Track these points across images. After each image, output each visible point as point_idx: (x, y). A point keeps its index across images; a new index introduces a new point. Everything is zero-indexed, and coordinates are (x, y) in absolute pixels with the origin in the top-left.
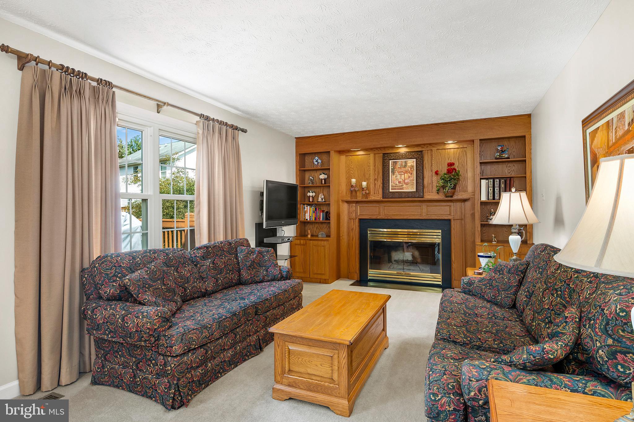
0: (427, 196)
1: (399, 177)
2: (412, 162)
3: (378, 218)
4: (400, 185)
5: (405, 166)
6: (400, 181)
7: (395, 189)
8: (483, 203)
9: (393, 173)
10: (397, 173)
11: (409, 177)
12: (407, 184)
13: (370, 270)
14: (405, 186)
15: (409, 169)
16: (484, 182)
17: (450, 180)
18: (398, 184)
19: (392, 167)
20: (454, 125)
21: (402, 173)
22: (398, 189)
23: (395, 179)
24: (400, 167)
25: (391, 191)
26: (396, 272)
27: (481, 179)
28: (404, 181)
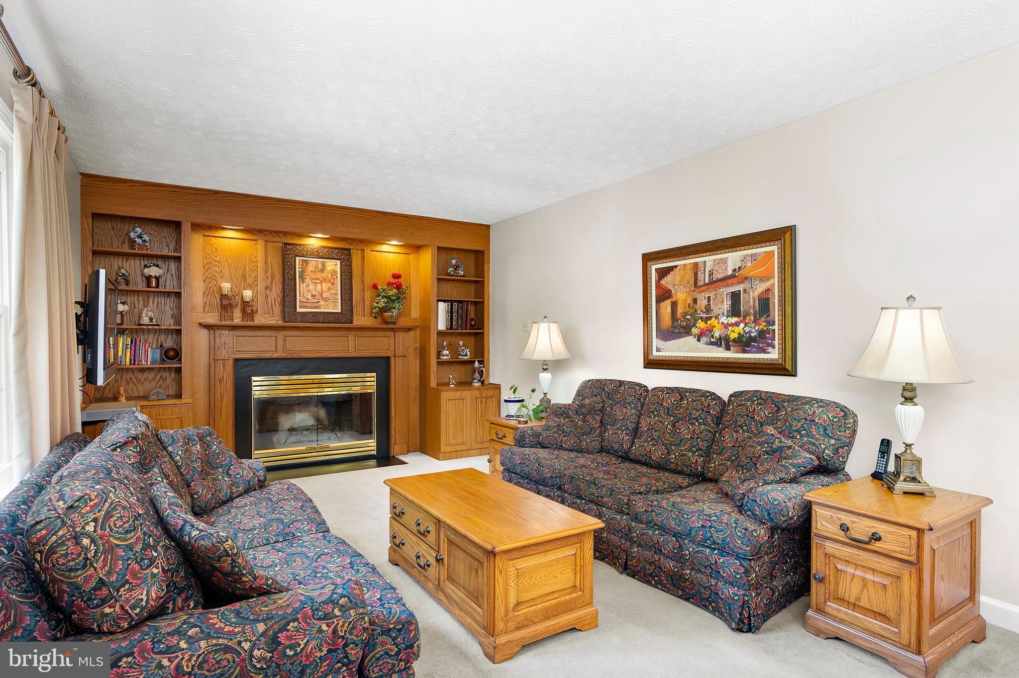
0: (358, 321)
1: (312, 287)
2: (333, 266)
3: (275, 356)
4: (315, 301)
5: (323, 270)
6: (314, 294)
7: (306, 307)
8: (440, 334)
9: (303, 279)
10: (308, 280)
11: (329, 289)
12: (325, 300)
13: (256, 452)
14: (322, 303)
15: (329, 276)
16: (442, 307)
17: (397, 299)
18: (310, 298)
19: (300, 270)
21: (318, 281)
22: (311, 308)
23: (305, 290)
24: (313, 270)
25: (299, 310)
26: (304, 448)
27: (438, 301)
28: (321, 294)
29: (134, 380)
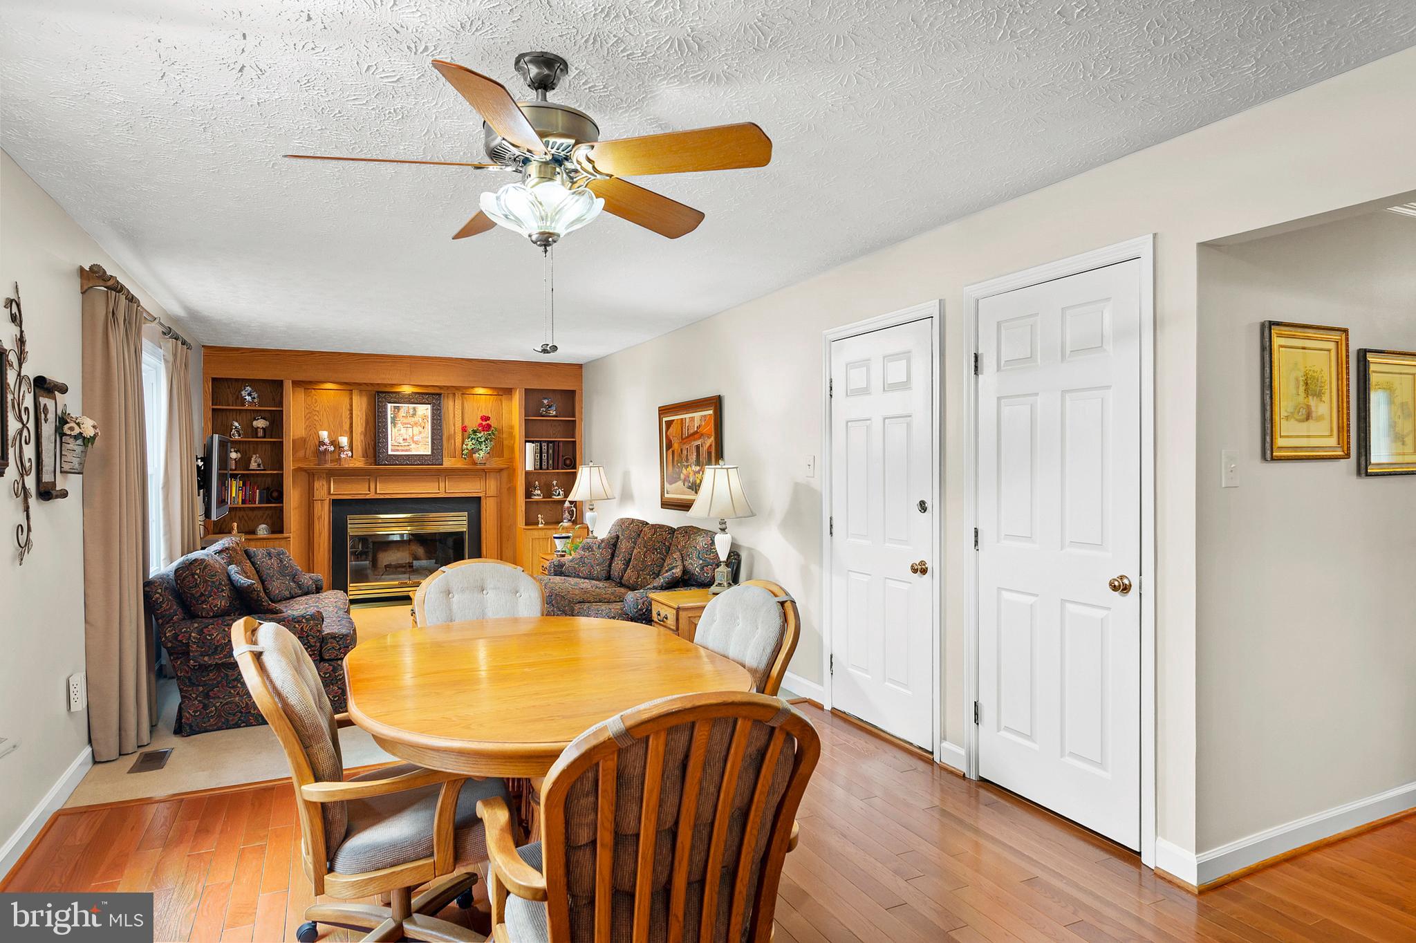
0: (448, 463)
1: (403, 431)
2: (425, 410)
3: (368, 497)
4: (406, 444)
5: (414, 415)
6: (405, 437)
7: (398, 450)
8: (527, 473)
9: (394, 423)
10: (399, 425)
11: (420, 433)
12: (416, 443)
13: (351, 585)
14: (413, 446)
15: (420, 421)
16: (530, 446)
17: (485, 441)
18: (402, 442)
19: (392, 416)
20: (492, 364)
21: (409, 426)
22: (403, 451)
23: (397, 435)
24: (405, 415)
25: (390, 453)
26: (397, 583)
27: (526, 441)
28: (413, 438)
29: (246, 518)
